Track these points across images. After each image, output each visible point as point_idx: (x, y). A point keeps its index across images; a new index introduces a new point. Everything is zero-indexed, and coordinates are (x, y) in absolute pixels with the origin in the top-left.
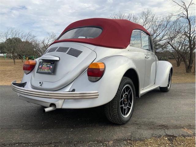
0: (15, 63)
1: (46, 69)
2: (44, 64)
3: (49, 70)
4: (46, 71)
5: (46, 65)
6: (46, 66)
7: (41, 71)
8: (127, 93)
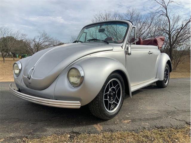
0: (4, 61)
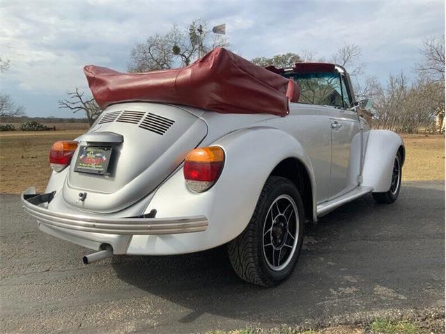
1: (93, 162)
2: (89, 152)
3: (100, 166)
4: (93, 167)
5: (94, 153)
6: (94, 156)
7: (84, 167)
8: (283, 215)
